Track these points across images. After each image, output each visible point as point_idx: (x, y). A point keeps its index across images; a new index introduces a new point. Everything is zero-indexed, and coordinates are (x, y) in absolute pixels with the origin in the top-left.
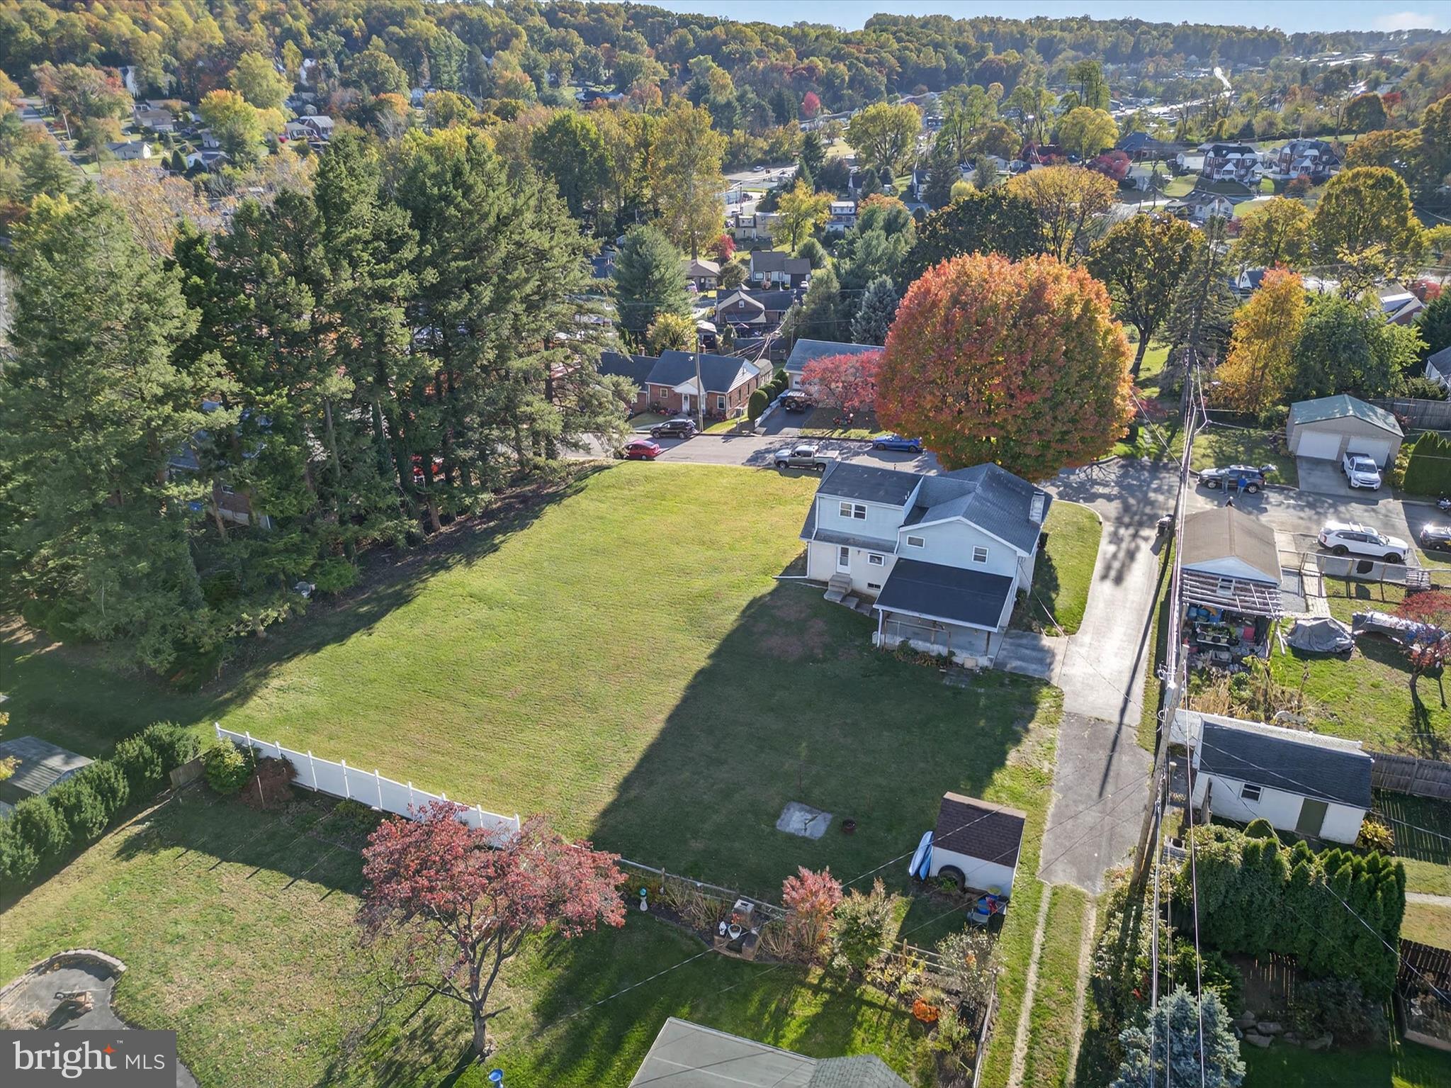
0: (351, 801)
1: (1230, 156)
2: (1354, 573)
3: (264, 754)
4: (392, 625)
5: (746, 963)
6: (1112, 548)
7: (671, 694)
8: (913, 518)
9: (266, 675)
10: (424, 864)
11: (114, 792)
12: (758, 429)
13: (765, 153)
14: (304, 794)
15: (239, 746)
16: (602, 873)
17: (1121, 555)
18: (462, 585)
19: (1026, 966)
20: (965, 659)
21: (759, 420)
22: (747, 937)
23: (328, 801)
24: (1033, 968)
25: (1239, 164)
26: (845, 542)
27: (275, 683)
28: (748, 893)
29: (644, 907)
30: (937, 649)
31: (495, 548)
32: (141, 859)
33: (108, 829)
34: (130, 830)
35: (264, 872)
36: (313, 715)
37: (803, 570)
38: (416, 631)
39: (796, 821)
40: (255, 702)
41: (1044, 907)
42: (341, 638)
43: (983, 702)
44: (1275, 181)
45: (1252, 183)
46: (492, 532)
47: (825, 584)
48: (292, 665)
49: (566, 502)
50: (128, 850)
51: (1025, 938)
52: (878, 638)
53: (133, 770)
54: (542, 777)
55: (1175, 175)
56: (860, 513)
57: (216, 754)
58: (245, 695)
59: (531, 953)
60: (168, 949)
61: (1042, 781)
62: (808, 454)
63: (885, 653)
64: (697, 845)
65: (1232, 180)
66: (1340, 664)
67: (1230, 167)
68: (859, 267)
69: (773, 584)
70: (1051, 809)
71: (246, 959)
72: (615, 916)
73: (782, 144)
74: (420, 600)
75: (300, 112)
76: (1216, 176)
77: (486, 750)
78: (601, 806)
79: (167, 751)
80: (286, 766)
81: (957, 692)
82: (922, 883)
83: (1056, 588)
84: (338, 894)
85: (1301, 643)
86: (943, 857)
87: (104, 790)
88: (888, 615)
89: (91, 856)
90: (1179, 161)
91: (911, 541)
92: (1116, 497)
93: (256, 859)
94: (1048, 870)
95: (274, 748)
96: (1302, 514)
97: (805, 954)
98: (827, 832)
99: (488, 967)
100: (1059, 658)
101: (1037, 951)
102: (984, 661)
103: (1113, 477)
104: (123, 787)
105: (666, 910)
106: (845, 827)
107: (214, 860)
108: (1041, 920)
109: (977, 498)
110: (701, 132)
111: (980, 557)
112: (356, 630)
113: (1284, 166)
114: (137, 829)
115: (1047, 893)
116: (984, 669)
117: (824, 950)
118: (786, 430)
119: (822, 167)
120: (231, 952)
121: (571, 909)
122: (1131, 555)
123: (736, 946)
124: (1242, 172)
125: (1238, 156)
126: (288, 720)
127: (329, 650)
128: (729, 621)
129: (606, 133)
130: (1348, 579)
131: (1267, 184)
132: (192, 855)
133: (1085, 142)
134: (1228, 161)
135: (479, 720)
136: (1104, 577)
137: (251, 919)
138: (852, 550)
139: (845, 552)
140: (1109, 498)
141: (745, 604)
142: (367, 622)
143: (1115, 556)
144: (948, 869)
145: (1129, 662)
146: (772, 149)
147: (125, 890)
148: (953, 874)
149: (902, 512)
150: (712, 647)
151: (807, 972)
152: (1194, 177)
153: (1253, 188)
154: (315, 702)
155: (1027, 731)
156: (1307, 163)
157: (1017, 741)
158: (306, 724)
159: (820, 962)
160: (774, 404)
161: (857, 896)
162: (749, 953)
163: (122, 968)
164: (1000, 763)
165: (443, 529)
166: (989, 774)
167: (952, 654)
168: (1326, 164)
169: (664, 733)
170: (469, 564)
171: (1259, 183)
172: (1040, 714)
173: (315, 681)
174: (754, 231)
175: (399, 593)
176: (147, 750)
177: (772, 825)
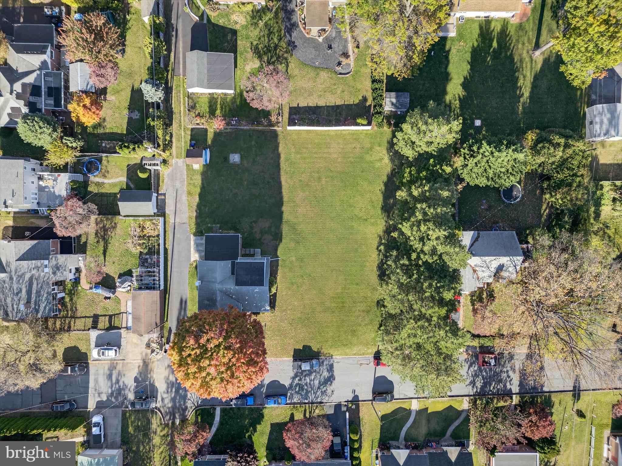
39: (236, 159)
61: (189, 193)
66: (121, 272)
70: (186, 184)
81: (214, 222)
98: (229, 157)
100: (192, 250)
106: (226, 160)
177: (241, 155)
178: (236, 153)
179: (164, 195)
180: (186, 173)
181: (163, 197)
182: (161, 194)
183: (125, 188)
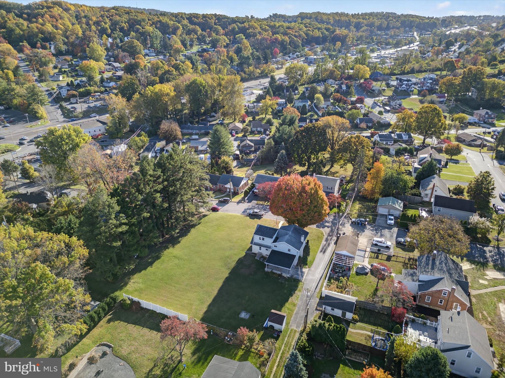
0: (152, 310)
1: (404, 82)
2: (377, 251)
3: (134, 300)
4: (157, 264)
5: (230, 344)
6: (325, 243)
7: (220, 283)
8: (275, 241)
9: (129, 279)
10: (172, 328)
11: (105, 309)
12: (246, 201)
13: (260, 74)
14: (142, 309)
15: (129, 299)
16: (203, 328)
17: (327, 244)
18: (171, 253)
19: (282, 345)
20: (284, 275)
21: (246, 198)
22: (231, 339)
23: (147, 310)
24: (284, 345)
25: (407, 85)
26: (260, 245)
27: (132, 281)
28: (231, 331)
29: (212, 333)
30: (279, 272)
31: (179, 242)
32: (112, 323)
33: (104, 317)
34: (108, 317)
35: (137, 326)
36: (141, 289)
37: (251, 251)
38: (162, 267)
39: (243, 315)
40: (128, 286)
41: (288, 333)
42: (145, 269)
43: (287, 286)
44: (418, 90)
45: (411, 91)
46: (178, 237)
47: (256, 254)
48: (135, 276)
49: (197, 227)
50: (109, 321)
51: (283, 340)
52: (266, 269)
53: (108, 304)
54: (191, 305)
55: (387, 88)
56: (263, 239)
57: (124, 300)
58: (126, 284)
59: (190, 343)
60: (121, 342)
61: (295, 305)
62: (257, 212)
63: (268, 272)
64: (223, 320)
65: (404, 90)
66: (365, 276)
67: (404, 86)
68: (281, 136)
69: (245, 254)
70: (295, 312)
71: (136, 344)
72: (206, 336)
73: (265, 70)
74: (162, 258)
75: (108, 60)
76: (400, 88)
77: (180, 298)
78: (204, 312)
79: (114, 299)
80: (139, 303)
81: (282, 283)
82: (266, 328)
83: (309, 255)
84: (152, 331)
85: (358, 271)
86: (270, 323)
87: (104, 309)
88: (268, 265)
89: (101, 323)
90: (389, 82)
91: (275, 246)
92: (330, 227)
93: (135, 323)
94: (291, 326)
95: (136, 299)
96: (373, 233)
97: (242, 342)
98: (249, 318)
99: (183, 346)
100: (305, 274)
101: (285, 342)
102: (288, 276)
103: (331, 220)
104: (107, 308)
105: (216, 334)
106: (252, 316)
107: (126, 324)
108: (287, 336)
109: (290, 236)
110: (236, 83)
111: (289, 250)
112: (148, 267)
113: (422, 85)
114: (110, 317)
115: (290, 330)
116: (288, 277)
117: (245, 342)
118: (253, 201)
119: (276, 85)
120: (133, 342)
121: (198, 336)
122: (329, 245)
123: (228, 341)
124: (408, 87)
125: (407, 82)
126: (136, 290)
127: (143, 272)
128: (233, 264)
129: (208, 83)
130: (375, 253)
131: (416, 91)
132: (122, 322)
133: (360, 76)
134: (404, 84)
135: (177, 291)
136: (321, 251)
137: (136, 336)
138: (262, 247)
139: (260, 248)
140: (328, 227)
141: (237, 260)
142: (151, 264)
143: (325, 245)
144: (271, 326)
145: (321, 275)
146: (262, 73)
147: (110, 330)
148: (272, 327)
149: (272, 240)
150: (228, 271)
151: (242, 346)
152: (393, 88)
153: (411, 93)
154: (141, 286)
155: (294, 293)
156: (428, 85)
157: (292, 296)
158: (140, 291)
159: (244, 344)
160: (251, 193)
161: (251, 332)
162: (231, 343)
163: (113, 346)
164: (287, 300)
165: (167, 236)
166: (284, 304)
167: (282, 274)
168: (434, 85)
169: (218, 293)
170: (173, 247)
171: (413, 91)
172: (298, 289)
173: (140, 281)
174: (254, 109)
175: (157, 256)
176: (111, 300)
177: (238, 316)
178: (242, 319)
179: (316, 309)
180: (292, 318)
181: (318, 308)
182: (319, 310)
183: (351, 324)
